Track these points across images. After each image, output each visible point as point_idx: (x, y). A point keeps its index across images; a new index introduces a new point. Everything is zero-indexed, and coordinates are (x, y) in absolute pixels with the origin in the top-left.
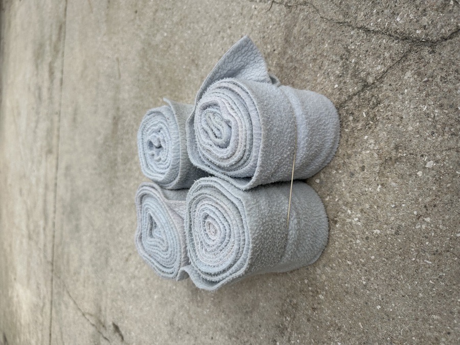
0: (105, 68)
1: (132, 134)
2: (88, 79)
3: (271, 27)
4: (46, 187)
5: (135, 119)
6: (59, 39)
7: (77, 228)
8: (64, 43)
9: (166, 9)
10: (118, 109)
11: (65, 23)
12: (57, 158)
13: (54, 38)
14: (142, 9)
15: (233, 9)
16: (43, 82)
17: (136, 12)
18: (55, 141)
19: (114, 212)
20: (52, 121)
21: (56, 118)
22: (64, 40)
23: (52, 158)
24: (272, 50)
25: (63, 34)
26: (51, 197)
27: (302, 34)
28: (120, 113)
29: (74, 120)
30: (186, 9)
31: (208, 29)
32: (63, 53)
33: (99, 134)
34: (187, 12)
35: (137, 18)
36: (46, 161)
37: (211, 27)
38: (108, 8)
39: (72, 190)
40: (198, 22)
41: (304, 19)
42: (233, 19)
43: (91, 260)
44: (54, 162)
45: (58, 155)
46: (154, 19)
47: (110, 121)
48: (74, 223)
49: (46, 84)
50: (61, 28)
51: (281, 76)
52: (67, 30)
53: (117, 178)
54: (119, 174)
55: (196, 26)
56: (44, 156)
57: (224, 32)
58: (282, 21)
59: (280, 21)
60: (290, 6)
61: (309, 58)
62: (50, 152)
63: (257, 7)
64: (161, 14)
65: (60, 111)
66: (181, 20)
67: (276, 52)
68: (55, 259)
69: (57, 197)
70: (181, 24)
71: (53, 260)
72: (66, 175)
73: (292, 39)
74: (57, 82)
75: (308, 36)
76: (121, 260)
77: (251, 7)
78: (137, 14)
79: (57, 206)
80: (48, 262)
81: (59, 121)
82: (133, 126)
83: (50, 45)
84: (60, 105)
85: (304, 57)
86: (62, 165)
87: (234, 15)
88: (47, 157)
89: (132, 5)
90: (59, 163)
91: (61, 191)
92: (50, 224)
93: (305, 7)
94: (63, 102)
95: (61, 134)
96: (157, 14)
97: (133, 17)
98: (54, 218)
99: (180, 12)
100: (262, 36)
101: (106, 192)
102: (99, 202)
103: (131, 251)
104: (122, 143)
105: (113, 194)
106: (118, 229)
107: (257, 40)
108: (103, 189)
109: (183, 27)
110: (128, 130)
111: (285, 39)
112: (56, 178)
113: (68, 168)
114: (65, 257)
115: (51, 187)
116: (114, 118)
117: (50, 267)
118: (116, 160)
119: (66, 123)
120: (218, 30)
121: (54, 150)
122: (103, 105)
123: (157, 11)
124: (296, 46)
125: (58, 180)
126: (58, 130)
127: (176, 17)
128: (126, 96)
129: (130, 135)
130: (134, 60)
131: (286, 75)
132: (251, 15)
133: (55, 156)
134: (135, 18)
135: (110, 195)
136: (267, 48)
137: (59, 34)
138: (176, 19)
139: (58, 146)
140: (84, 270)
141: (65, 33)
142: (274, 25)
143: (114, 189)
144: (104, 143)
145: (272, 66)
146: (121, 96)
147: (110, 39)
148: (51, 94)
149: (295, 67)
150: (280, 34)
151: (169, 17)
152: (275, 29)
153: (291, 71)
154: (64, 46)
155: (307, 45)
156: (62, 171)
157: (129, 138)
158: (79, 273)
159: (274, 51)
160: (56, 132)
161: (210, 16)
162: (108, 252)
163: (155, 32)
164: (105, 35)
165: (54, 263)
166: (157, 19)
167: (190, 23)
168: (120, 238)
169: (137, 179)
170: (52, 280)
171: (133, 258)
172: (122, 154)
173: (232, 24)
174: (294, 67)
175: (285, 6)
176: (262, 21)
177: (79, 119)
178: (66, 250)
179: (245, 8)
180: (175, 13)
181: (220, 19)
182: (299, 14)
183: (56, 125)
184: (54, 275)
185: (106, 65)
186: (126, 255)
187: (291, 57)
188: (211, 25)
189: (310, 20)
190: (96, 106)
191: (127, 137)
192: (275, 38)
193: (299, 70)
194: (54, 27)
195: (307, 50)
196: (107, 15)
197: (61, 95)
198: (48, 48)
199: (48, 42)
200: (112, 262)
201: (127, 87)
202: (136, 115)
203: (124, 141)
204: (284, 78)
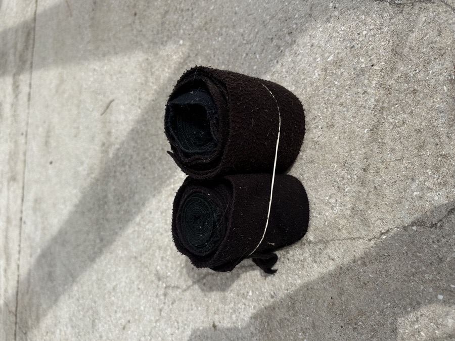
0: (90, 83)
1: (130, 167)
2: (66, 96)
3: (365, 32)
4: (8, 221)
5: (134, 147)
6: (26, 47)
7: (50, 276)
8: (33, 52)
9: (182, 10)
10: (109, 133)
11: (34, 29)
12: (23, 188)
13: (20, 46)
14: (145, 11)
15: (294, 9)
16: (5, 96)
17: (135, 14)
18: (20, 167)
19: (104, 263)
20: (16, 143)
21: (22, 140)
22: (33, 48)
23: (16, 188)
24: (369, 64)
25: (31, 42)
26: (14, 233)
27: (426, 43)
28: (112, 139)
29: (47, 143)
30: (214, 9)
31: (252, 35)
32: (32, 63)
33: (82, 163)
34: (215, 13)
35: (137, 21)
36: (8, 189)
37: (257, 33)
38: (93, 10)
39: (43, 229)
40: (234, 27)
41: (429, 23)
42: (294, 22)
43: (71, 320)
44: (19, 192)
45: (24, 183)
46: (163, 23)
47: (97, 148)
48: (46, 269)
49: (9, 99)
50: (28, 34)
51: (387, 102)
52: (36, 37)
53: (107, 220)
54: (109, 216)
55: (231, 31)
56: (5, 184)
57: (280, 38)
58: (385, 25)
59: (382, 25)
60: (401, 4)
61: (441, 78)
62: (13, 179)
63: (337, 5)
64: (173, 17)
65: (27, 132)
66: (206, 23)
67: (375, 68)
68: (18, 309)
69: (22, 234)
70: (206, 29)
71: (16, 311)
72: (35, 210)
73: (406, 50)
74: (23, 97)
75: (437, 46)
76: (115, 327)
77: (327, 6)
78: (137, 17)
79: (22, 245)
80: (10, 312)
81: (26, 143)
82: (132, 156)
83: (15, 54)
84: (27, 124)
85: (430, 76)
86: (30, 197)
87: (297, 16)
88: (8, 184)
89: (128, 6)
90: (25, 194)
91: (28, 228)
92: (13, 265)
93: (429, 5)
94: (30, 121)
95: (28, 160)
96: (167, 17)
97: (130, 21)
98: (19, 259)
99: (204, 13)
100: (348, 45)
101: (91, 236)
102: (81, 248)
103: (129, 318)
104: (115, 177)
105: (102, 240)
106: (109, 286)
107: (340, 51)
108: (88, 233)
109: (209, 33)
110: (123, 161)
111: (393, 50)
112: (22, 212)
113: (37, 201)
114: (34, 309)
115: (15, 222)
116: (104, 144)
117: (13, 319)
118: (106, 197)
119: (35, 146)
120: (271, 37)
121: (19, 177)
122: (87, 128)
123: (167, 12)
124: (415, 60)
125: (24, 213)
126: (25, 154)
127: (198, 20)
128: (122, 118)
129: (127, 167)
130: (133, 74)
131: (398, 100)
132: (328, 16)
133: (21, 185)
134: (134, 22)
135: (98, 241)
136: (358, 63)
137: (27, 41)
138: (197, 23)
139: (24, 173)
140: (60, 330)
141: (34, 40)
142: (370, 30)
143: (102, 233)
144: (88, 175)
145: (370, 87)
146: (113, 118)
147: (97, 48)
148: (15, 111)
149: (415, 90)
150: (383, 44)
151: (187, 20)
152: (374, 36)
153: (406, 95)
154: (32, 56)
155: (435, 59)
156: (29, 203)
157: (125, 171)
158: (53, 333)
159: (372, 66)
160: (21, 156)
161: (255, 19)
162: (96, 312)
163: (165, 39)
164: (89, 42)
165: (18, 315)
166: (167, 22)
167: (221, 28)
168: (113, 298)
169: (139, 224)
170: (15, 334)
171: (133, 327)
172: (115, 190)
173: (293, 29)
174: (412, 89)
175: (390, 4)
176: (348, 25)
177: (53, 143)
178: (35, 301)
179: (317, 7)
180: (195, 15)
181: (271, 22)
182: (419, 14)
183: (22, 148)
184: (17, 330)
185: (92, 79)
186: (123, 321)
187: (406, 76)
188: (256, 30)
189: (440, 24)
190: (78, 128)
191: (123, 169)
192: (373, 49)
193: (422, 95)
194: (20, 33)
195: (436, 67)
196: (92, 19)
197: (28, 113)
198: (11, 58)
199: (12, 51)
200: (101, 327)
201: (122, 107)
202: (136, 142)
203: (118, 174)
204: (394, 105)
